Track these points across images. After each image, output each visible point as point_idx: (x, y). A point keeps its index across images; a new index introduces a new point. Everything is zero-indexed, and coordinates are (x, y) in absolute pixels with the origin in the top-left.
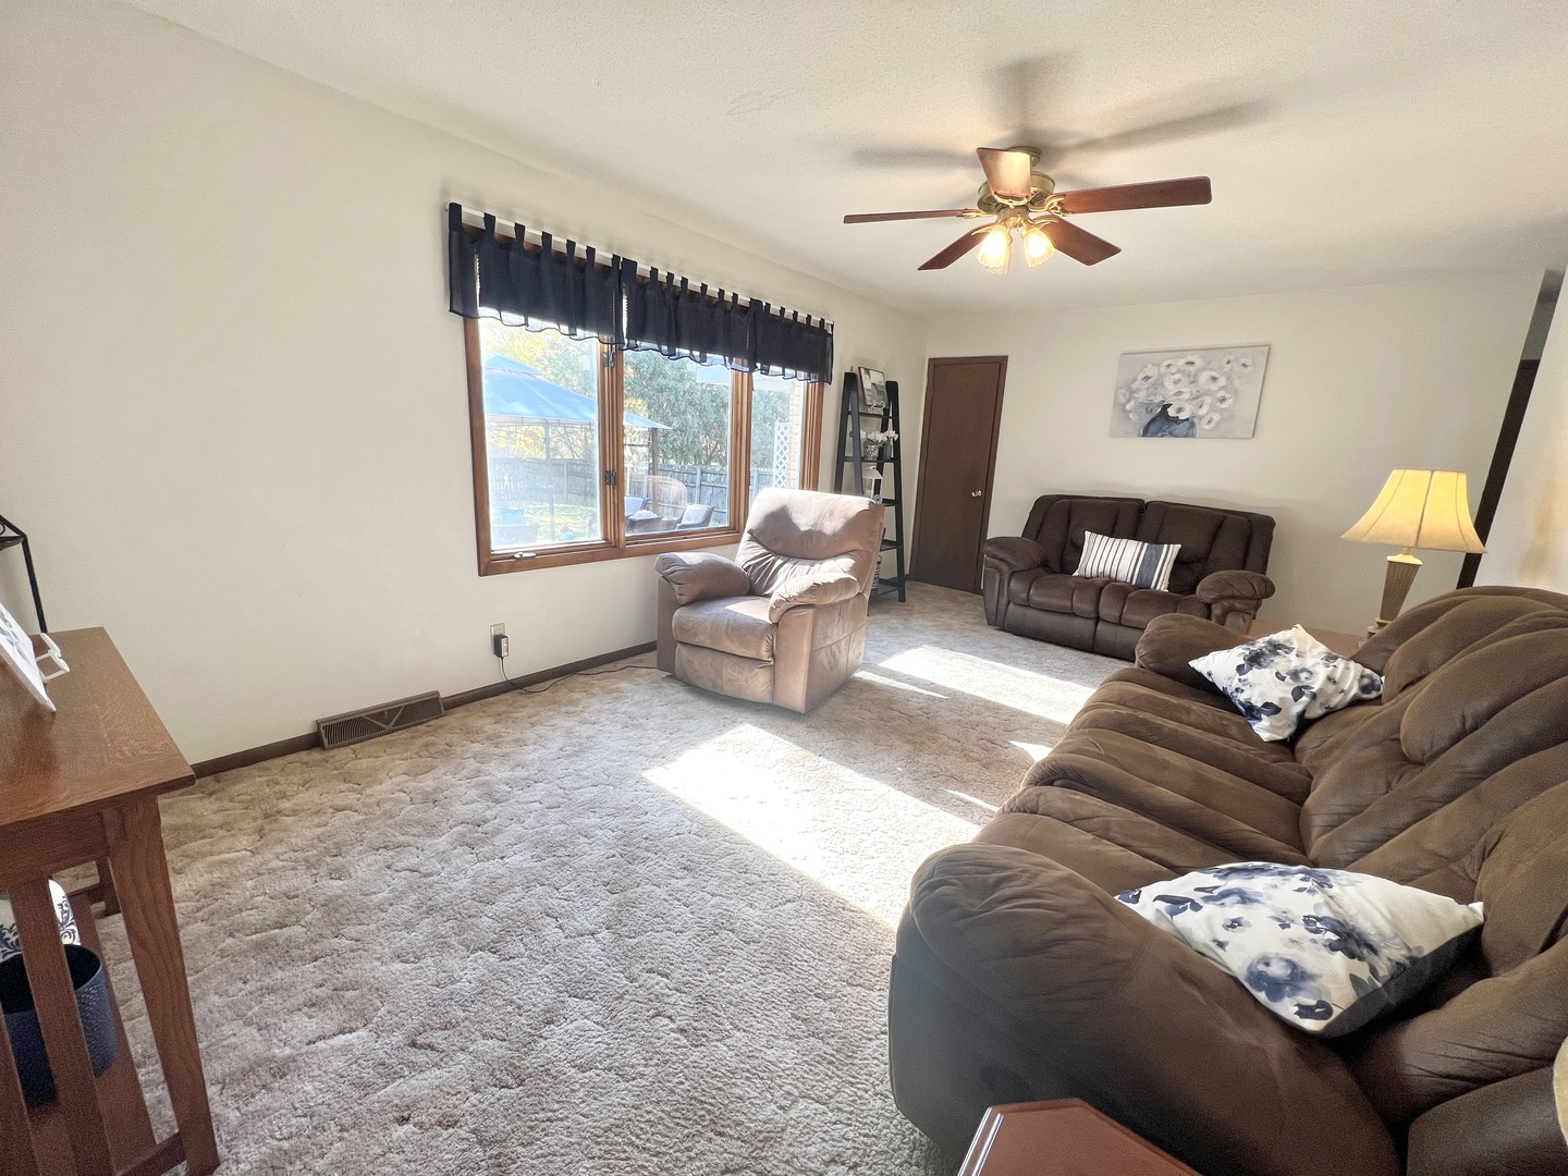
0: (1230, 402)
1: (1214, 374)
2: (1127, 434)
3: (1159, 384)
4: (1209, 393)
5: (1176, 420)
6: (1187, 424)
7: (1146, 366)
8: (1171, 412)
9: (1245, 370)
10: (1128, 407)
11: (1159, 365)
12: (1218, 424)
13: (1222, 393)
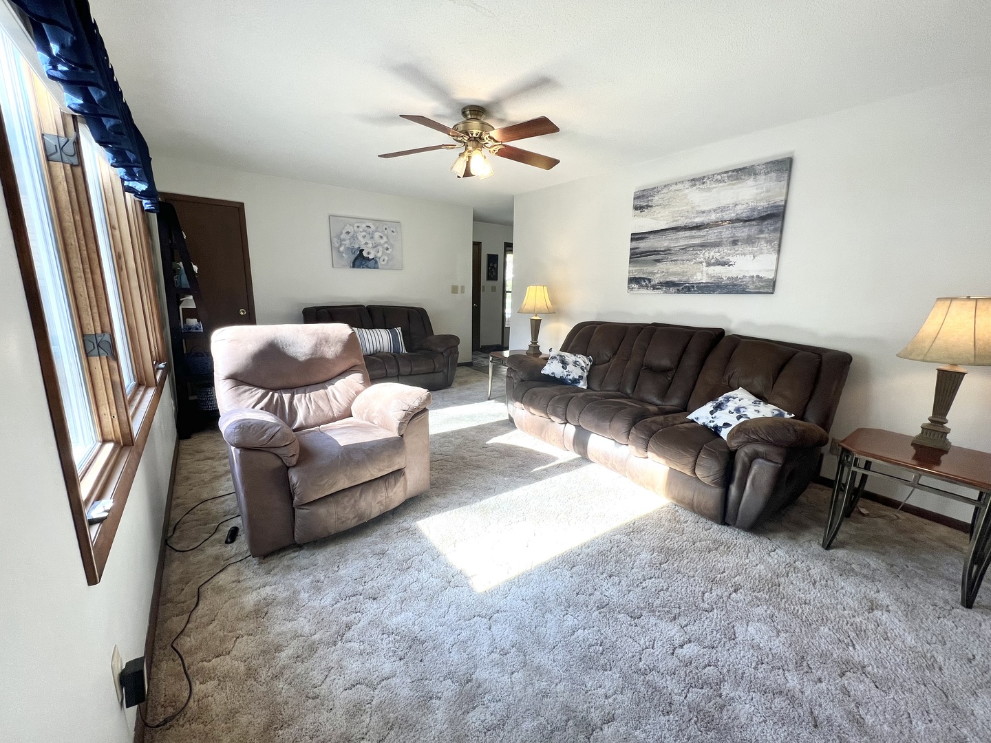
0: (390, 250)
1: (381, 234)
2: (344, 266)
3: (354, 238)
4: (380, 245)
5: (368, 259)
6: (373, 261)
7: (346, 226)
8: (365, 254)
9: (394, 234)
10: (342, 249)
11: (353, 226)
12: (388, 261)
13: (386, 245)
